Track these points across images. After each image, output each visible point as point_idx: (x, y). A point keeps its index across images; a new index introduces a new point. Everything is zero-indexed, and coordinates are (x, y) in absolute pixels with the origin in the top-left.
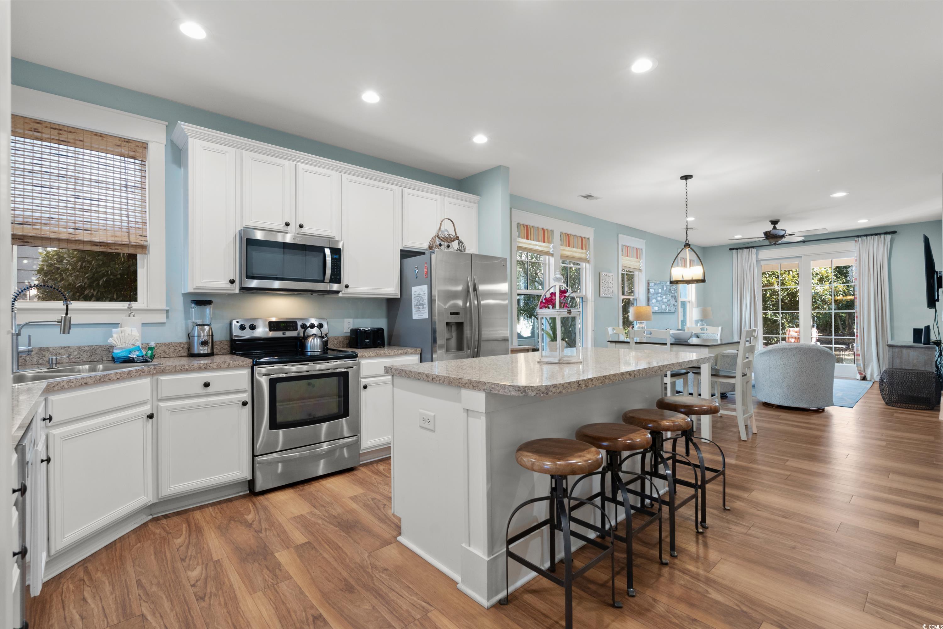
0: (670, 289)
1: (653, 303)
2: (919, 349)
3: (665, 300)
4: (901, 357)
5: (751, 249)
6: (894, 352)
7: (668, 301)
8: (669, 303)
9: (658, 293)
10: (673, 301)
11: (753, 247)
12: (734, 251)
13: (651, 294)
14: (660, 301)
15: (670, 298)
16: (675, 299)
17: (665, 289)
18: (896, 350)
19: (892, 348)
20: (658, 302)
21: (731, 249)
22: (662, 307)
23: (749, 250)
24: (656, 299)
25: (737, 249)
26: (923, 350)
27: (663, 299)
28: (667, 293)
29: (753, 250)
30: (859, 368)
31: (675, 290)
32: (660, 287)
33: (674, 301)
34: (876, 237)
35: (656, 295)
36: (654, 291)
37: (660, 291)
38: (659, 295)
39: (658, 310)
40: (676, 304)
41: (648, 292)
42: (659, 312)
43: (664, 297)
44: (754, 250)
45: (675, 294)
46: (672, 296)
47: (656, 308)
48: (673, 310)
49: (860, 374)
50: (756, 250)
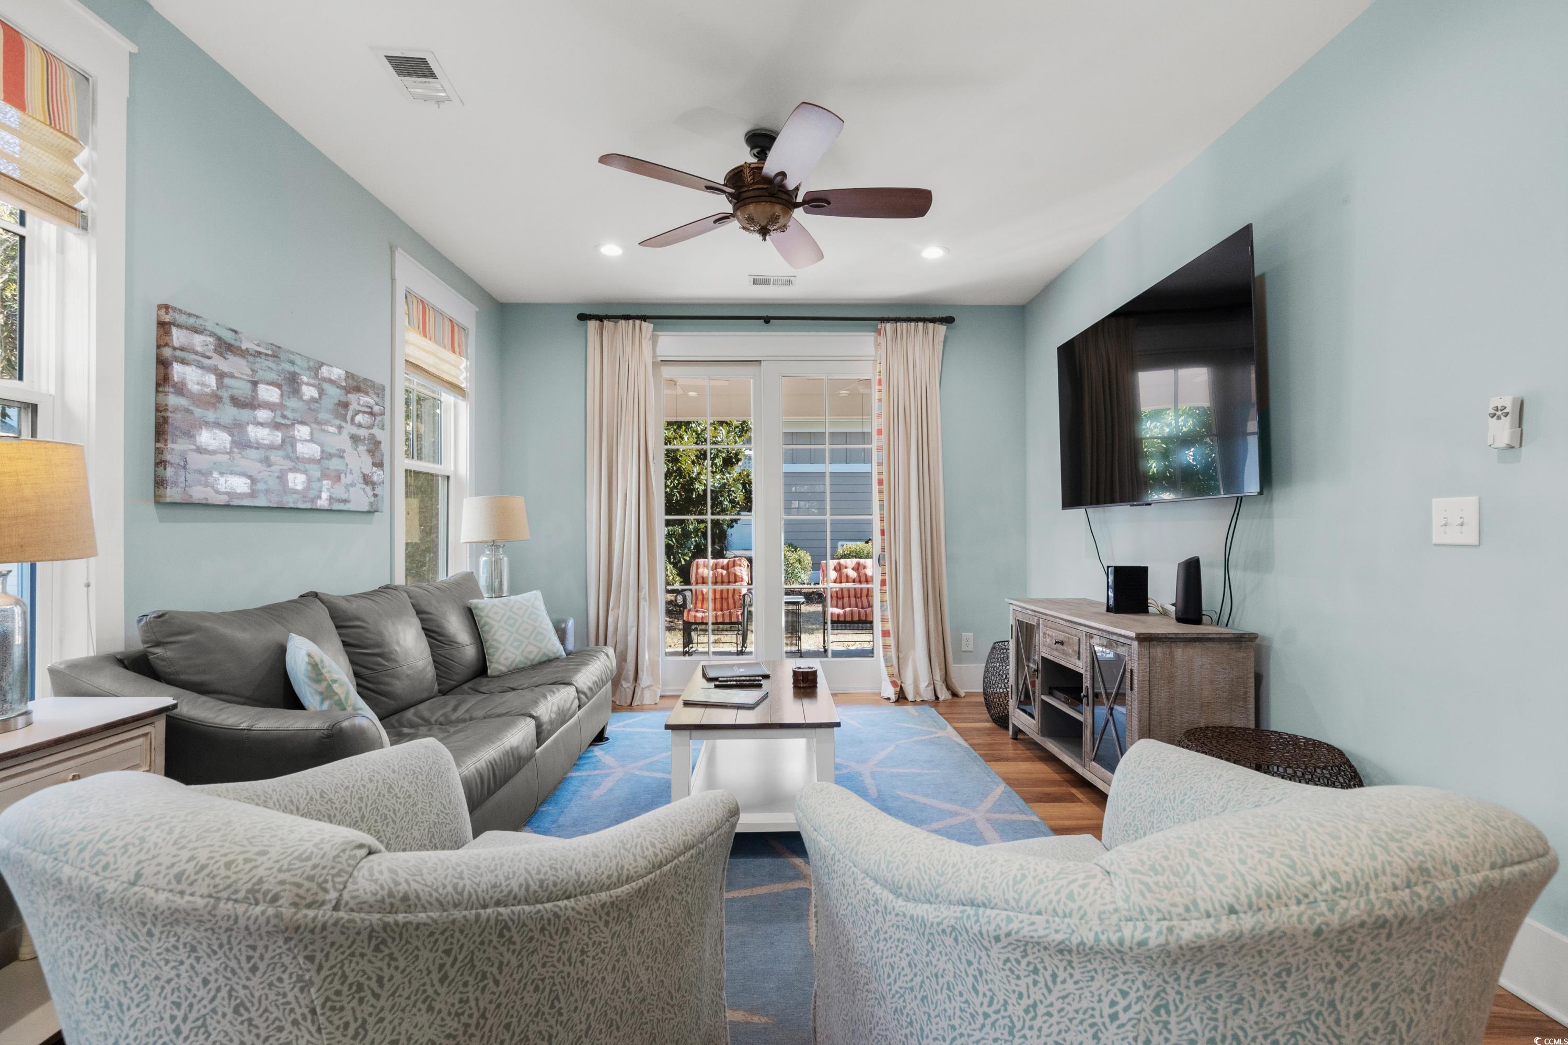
0: (346, 405)
1: (200, 450)
2: (1216, 645)
3: (308, 450)
4: (1171, 680)
5: (638, 322)
6: (1152, 660)
7: (327, 455)
8: (335, 464)
9: (251, 404)
10: (359, 461)
11: (644, 318)
12: (592, 325)
13: (181, 390)
14: (271, 447)
15: (344, 442)
16: (371, 452)
17: (309, 392)
18: (1159, 651)
19: (1146, 644)
20: (252, 453)
21: (583, 317)
22: (282, 478)
23: (634, 325)
24: (236, 429)
25: (600, 318)
26: (1226, 645)
27: (289, 442)
28: (323, 416)
29: (644, 324)
30: (890, 668)
31: (371, 414)
32: (272, 376)
33: (367, 460)
34: (920, 324)
35: (229, 413)
36: (211, 380)
37: (270, 394)
38: (263, 415)
39: (253, 494)
40: (378, 475)
41: (163, 380)
42: (261, 502)
43: (302, 431)
44: (648, 327)
45: (376, 431)
46: (355, 439)
47: (240, 485)
48: (360, 499)
49: (894, 684)
50: (651, 326)
